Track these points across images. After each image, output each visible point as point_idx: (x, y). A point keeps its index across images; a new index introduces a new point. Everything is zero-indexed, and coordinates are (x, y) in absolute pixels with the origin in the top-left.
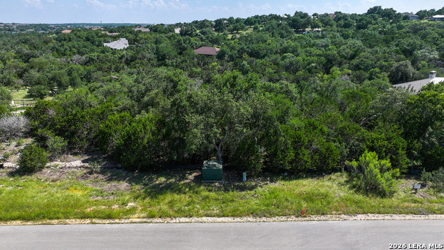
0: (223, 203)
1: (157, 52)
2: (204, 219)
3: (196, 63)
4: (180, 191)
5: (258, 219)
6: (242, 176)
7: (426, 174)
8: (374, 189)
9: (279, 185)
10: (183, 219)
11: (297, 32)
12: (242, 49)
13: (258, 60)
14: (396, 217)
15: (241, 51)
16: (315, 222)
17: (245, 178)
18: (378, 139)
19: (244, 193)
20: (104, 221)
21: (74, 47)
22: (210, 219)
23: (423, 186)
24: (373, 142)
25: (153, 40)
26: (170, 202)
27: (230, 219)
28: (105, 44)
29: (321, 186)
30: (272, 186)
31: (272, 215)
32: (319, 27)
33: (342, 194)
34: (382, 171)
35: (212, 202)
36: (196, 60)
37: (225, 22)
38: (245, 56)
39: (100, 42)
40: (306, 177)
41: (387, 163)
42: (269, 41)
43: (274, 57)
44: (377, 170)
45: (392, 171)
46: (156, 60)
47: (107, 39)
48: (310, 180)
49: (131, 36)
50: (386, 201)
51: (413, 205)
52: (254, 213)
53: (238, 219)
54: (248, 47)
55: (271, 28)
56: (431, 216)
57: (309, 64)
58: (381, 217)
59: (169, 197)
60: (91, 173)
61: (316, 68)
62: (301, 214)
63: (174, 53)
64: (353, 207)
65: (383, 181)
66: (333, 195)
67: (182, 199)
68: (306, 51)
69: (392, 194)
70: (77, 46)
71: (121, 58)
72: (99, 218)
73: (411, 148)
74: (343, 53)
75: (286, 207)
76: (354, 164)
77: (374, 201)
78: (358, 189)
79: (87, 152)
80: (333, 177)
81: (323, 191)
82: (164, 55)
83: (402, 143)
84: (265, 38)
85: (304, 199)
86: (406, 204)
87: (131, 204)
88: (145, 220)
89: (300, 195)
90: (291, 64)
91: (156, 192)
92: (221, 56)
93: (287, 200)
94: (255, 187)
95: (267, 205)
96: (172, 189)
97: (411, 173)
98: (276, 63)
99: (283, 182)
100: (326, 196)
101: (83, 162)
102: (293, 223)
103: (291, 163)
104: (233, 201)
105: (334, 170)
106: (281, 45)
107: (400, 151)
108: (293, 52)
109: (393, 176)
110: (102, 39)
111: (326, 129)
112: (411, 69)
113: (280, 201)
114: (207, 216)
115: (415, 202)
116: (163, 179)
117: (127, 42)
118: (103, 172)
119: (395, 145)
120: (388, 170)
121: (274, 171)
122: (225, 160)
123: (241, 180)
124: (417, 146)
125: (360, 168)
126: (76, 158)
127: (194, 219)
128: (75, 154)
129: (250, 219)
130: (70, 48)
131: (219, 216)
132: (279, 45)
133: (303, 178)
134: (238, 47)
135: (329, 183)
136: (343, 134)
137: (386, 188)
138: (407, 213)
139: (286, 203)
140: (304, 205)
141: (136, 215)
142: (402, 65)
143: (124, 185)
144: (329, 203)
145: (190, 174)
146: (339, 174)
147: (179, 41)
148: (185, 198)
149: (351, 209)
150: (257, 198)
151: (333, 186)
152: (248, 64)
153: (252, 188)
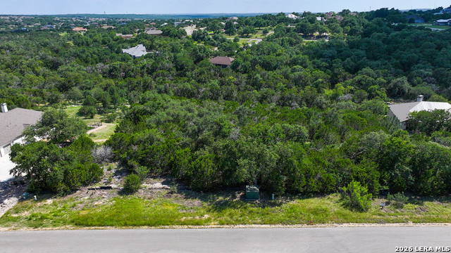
0: (263, 215)
1: (175, 60)
2: (253, 225)
3: (213, 74)
4: (234, 207)
5: (285, 226)
6: (271, 196)
7: (390, 196)
8: (356, 207)
9: (296, 203)
10: (241, 226)
11: (305, 37)
12: (255, 59)
13: (270, 72)
14: (366, 225)
15: (254, 63)
16: (318, 228)
17: (273, 197)
18: (361, 172)
19: (274, 208)
20: (196, 227)
21: (94, 53)
22: (257, 226)
23: (387, 204)
24: (357, 173)
25: (170, 48)
26: (230, 214)
27: (268, 226)
28: (124, 51)
29: (323, 204)
30: (292, 203)
31: (293, 223)
32: (326, 32)
33: (335, 210)
34: (362, 194)
35: (256, 214)
36: (212, 71)
37: (235, 23)
38: (258, 67)
39: (119, 48)
40: (313, 197)
41: (365, 189)
42: (279, 51)
43: (284, 69)
44: (359, 194)
45: (368, 195)
46: (175, 69)
47: (125, 44)
48: (316, 199)
49: (148, 42)
50: (363, 215)
51: (378, 217)
52: (282, 222)
53: (273, 226)
54: (260, 58)
55: (280, 35)
56: (387, 225)
57: (316, 79)
58: (357, 225)
59: (228, 211)
60: (172, 193)
61: (322, 82)
62: (310, 223)
63: (191, 63)
64: (341, 219)
65: (362, 201)
66: (330, 210)
67: (237, 212)
68: (314, 63)
69: (367, 209)
70: (97, 52)
71: (143, 68)
72: (192, 224)
73: (383, 178)
74: (348, 66)
75: (301, 218)
76: (345, 189)
77: (355, 214)
78: (345, 206)
79: (162, 176)
80: (331, 196)
81: (324, 207)
82: (183, 65)
83: (377, 174)
84: (275, 48)
85: (312, 213)
86: (374, 216)
87: (206, 216)
88: (219, 226)
89: (309, 210)
90: (300, 77)
91: (220, 207)
92: (235, 67)
93: (301, 213)
94: (281, 203)
95: (289, 217)
96: (229, 206)
97: (383, 194)
98: (287, 77)
99: (298, 201)
100: (325, 211)
101: (163, 183)
102: (306, 228)
103: (303, 187)
104: (268, 214)
105: (332, 192)
106: (291, 57)
107: (375, 180)
108: (301, 64)
109: (368, 198)
110: (120, 45)
111: (327, 163)
112: (407, 86)
113: (297, 214)
114: (255, 224)
115: (380, 215)
116: (221, 198)
117: (144, 48)
118: (179, 192)
119: (372, 176)
120: (366, 194)
121: (292, 192)
122: (258, 183)
123: (271, 199)
124: (387, 176)
125: (348, 192)
126: (156, 180)
127: (248, 226)
128: (154, 178)
129: (281, 226)
130: (91, 54)
131: (261, 224)
132: (288, 56)
133: (311, 197)
134: (251, 57)
135: (328, 202)
136: (338, 167)
137: (363, 207)
138: (373, 223)
139: (301, 216)
140: (312, 217)
141: (212, 223)
142: (399, 81)
143: (197, 202)
144: (327, 216)
145: (239, 193)
146: (335, 194)
147: (194, 50)
148: (238, 212)
149: (340, 220)
150: (283, 211)
151: (330, 203)
152: (261, 76)
153: (280, 205)
